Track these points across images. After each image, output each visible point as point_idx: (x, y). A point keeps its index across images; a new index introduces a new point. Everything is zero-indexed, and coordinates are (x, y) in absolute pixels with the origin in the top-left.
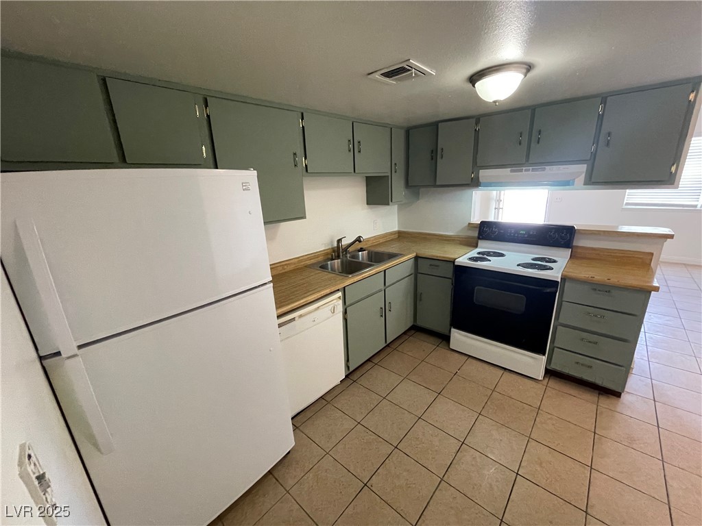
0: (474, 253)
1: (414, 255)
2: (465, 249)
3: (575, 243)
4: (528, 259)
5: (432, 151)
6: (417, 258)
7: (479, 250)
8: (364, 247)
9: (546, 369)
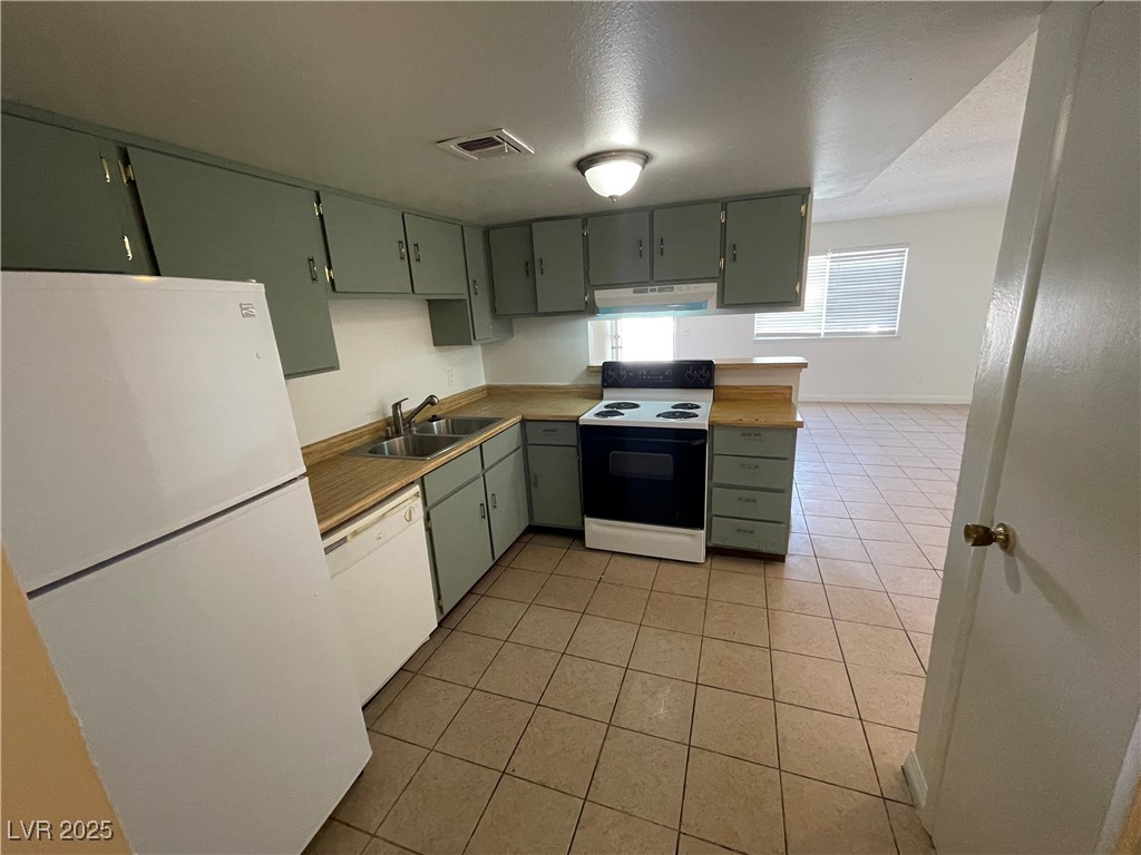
0: (600, 407)
1: (519, 418)
2: (589, 403)
3: (716, 383)
4: (667, 407)
5: (527, 263)
6: (523, 422)
7: (605, 403)
8: (438, 414)
9: (707, 548)
